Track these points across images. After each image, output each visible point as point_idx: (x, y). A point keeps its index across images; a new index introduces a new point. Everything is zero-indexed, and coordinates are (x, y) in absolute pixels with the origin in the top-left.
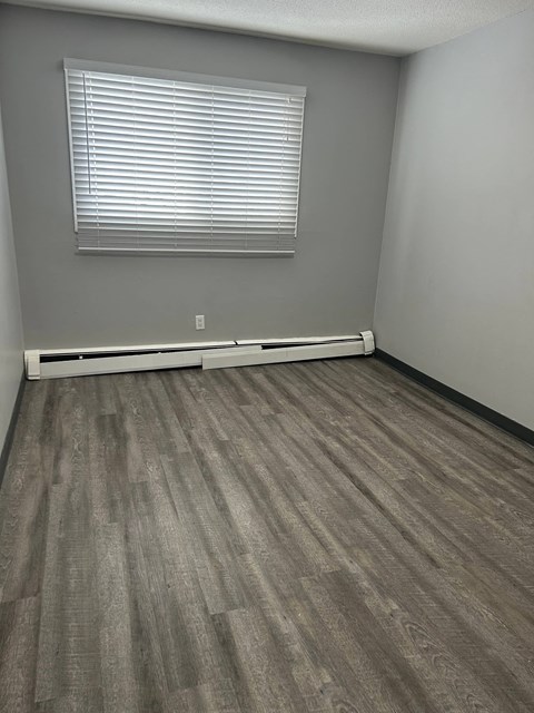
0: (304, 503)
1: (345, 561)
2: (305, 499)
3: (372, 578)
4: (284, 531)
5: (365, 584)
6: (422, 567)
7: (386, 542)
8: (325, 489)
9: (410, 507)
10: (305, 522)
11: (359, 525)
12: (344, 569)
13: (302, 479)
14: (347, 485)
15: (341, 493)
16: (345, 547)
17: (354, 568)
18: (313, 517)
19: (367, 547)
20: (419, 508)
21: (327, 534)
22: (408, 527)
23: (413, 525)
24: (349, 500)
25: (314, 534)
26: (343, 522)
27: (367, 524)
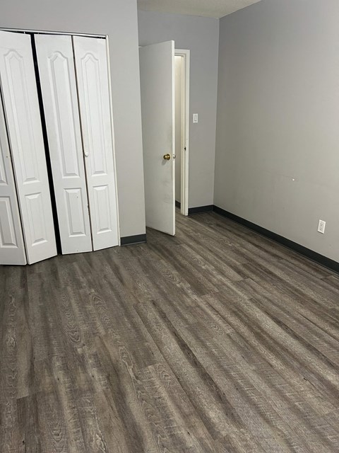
0: (228, 332)
1: (199, 300)
2: (228, 335)
3: (186, 294)
4: (234, 312)
5: (189, 292)
6: (161, 301)
7: (176, 311)
8: (216, 346)
9: (154, 336)
10: (224, 318)
11: (191, 320)
12: (199, 297)
13: (236, 355)
14: (199, 353)
15: (203, 345)
16: (199, 306)
17: (195, 297)
18: (220, 322)
19: (188, 307)
20: (149, 336)
21: (210, 312)
22: (160, 321)
23: (157, 323)
24: (197, 338)
25: (217, 312)
26: (201, 320)
27: (186, 320)
